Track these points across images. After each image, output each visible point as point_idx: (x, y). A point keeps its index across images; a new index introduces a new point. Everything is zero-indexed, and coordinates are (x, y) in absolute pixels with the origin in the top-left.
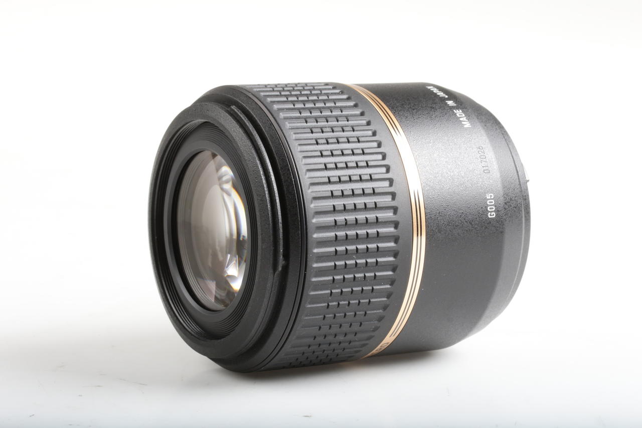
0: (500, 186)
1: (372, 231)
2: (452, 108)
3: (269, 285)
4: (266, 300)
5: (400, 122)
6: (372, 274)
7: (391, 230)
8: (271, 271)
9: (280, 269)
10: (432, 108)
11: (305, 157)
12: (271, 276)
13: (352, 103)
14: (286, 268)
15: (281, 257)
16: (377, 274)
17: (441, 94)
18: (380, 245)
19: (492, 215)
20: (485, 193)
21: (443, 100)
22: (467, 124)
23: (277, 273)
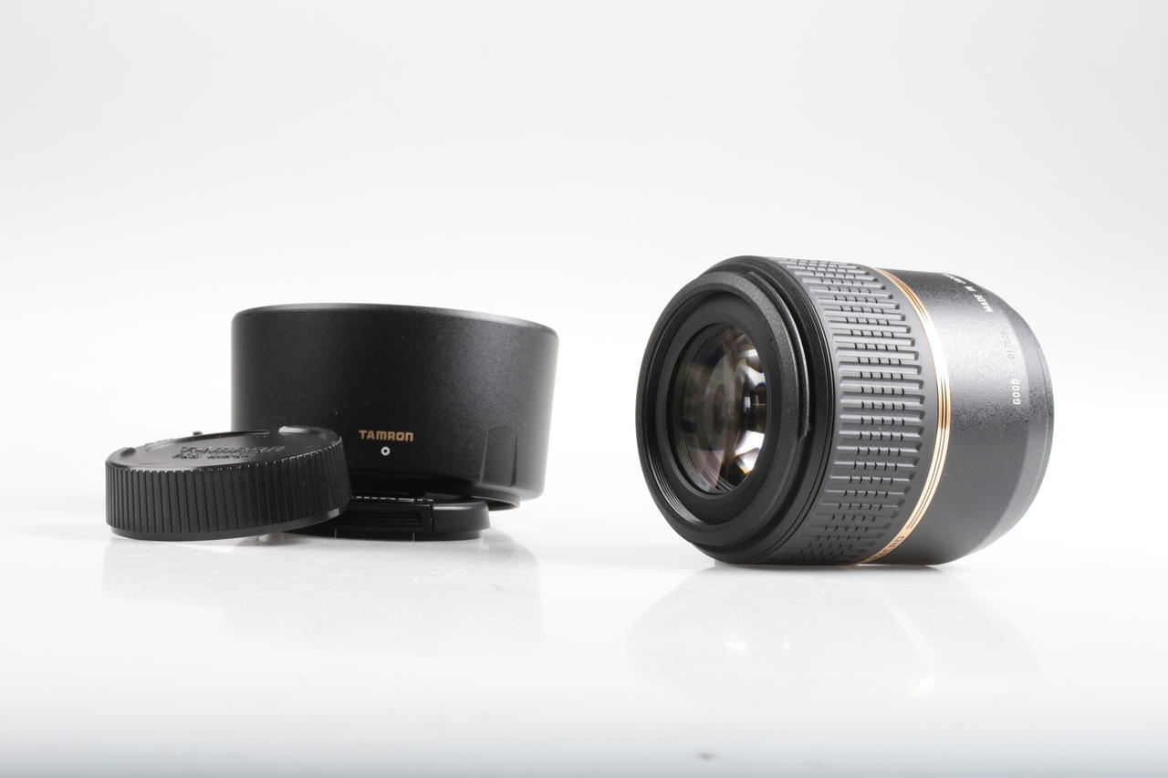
0: (1024, 373)
1: (898, 419)
2: (972, 293)
3: (793, 451)
4: (788, 468)
5: (922, 300)
6: (894, 465)
7: (916, 420)
8: (796, 437)
9: (806, 434)
10: (951, 290)
11: (831, 321)
12: (795, 442)
13: (879, 286)
14: (811, 434)
15: (807, 421)
16: (898, 465)
17: (959, 281)
18: (905, 435)
19: (1017, 402)
20: (1010, 378)
21: (961, 285)
22: (989, 309)
23: (802, 438)
